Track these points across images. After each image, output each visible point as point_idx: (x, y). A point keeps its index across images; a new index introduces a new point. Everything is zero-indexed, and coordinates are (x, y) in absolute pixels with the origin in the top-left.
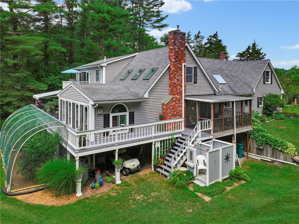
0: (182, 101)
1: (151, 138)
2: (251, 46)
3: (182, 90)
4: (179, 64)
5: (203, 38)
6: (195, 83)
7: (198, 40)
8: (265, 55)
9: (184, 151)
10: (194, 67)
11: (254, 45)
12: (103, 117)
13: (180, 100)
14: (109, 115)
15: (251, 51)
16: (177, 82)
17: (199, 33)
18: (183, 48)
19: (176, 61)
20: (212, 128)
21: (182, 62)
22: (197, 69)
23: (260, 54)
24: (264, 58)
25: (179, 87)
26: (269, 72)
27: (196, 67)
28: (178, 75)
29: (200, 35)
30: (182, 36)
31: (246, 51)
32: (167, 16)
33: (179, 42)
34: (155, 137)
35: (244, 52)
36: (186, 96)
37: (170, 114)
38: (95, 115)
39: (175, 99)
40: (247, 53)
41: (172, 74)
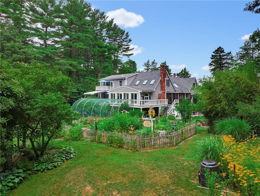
1: (158, 105)
2: (184, 69)
4: (164, 78)
5: (156, 64)
6: (169, 86)
7: (154, 65)
8: (191, 75)
9: (171, 109)
10: (168, 80)
11: (185, 69)
12: (142, 97)
13: (165, 93)
14: (144, 96)
15: (183, 72)
17: (154, 61)
20: (178, 102)
23: (188, 74)
24: (190, 77)
25: (164, 88)
26: (195, 83)
28: (164, 83)
29: (155, 62)
31: (181, 72)
32: (133, 49)
34: (160, 105)
35: (180, 73)
36: (167, 92)
37: (162, 98)
39: (163, 93)
40: (181, 73)
41: (162, 82)
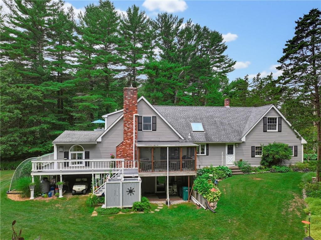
0: (133, 145)
3: (133, 136)
4: (130, 115)
6: (155, 130)
10: (153, 117)
12: (64, 154)
13: (131, 144)
14: (68, 152)
16: (128, 129)
18: (134, 101)
19: (127, 112)
21: (133, 113)
22: (157, 118)
25: (129, 134)
26: (276, 119)
27: (156, 117)
28: (129, 124)
30: (133, 91)
33: (130, 97)
34: (94, 171)
37: (120, 156)
38: (57, 152)
39: (125, 144)
